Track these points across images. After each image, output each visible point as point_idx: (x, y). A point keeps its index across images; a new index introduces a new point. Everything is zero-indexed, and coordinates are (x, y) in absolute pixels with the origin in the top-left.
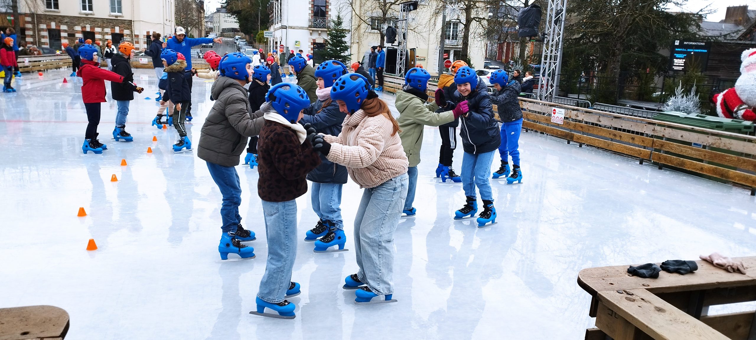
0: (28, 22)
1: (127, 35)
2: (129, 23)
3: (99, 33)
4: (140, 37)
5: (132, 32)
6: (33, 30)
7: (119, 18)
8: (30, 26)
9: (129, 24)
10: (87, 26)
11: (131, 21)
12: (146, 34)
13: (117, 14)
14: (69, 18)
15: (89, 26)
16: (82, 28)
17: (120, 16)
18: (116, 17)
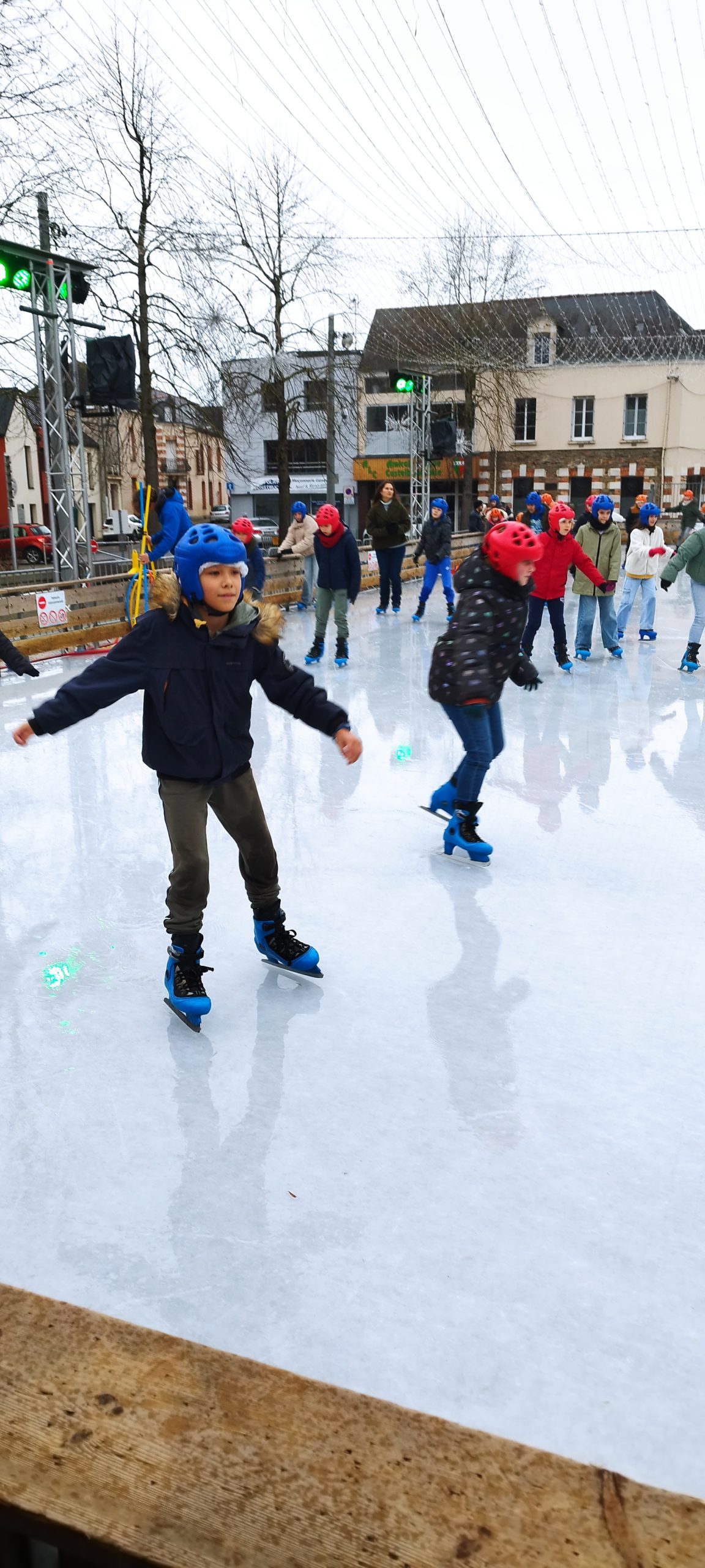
0: (484, 469)
1: (650, 478)
2: (658, 454)
3: (600, 479)
4: (674, 481)
5: (659, 471)
6: (490, 481)
7: (639, 446)
8: (486, 475)
9: (655, 456)
10: (579, 466)
11: (659, 451)
12: (685, 473)
13: (635, 437)
14: (550, 454)
15: (583, 466)
16: (571, 471)
17: (641, 442)
18: (634, 443)
